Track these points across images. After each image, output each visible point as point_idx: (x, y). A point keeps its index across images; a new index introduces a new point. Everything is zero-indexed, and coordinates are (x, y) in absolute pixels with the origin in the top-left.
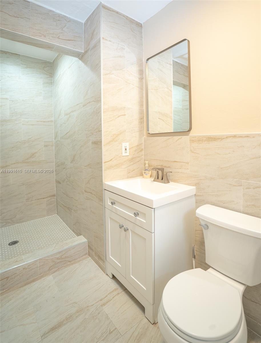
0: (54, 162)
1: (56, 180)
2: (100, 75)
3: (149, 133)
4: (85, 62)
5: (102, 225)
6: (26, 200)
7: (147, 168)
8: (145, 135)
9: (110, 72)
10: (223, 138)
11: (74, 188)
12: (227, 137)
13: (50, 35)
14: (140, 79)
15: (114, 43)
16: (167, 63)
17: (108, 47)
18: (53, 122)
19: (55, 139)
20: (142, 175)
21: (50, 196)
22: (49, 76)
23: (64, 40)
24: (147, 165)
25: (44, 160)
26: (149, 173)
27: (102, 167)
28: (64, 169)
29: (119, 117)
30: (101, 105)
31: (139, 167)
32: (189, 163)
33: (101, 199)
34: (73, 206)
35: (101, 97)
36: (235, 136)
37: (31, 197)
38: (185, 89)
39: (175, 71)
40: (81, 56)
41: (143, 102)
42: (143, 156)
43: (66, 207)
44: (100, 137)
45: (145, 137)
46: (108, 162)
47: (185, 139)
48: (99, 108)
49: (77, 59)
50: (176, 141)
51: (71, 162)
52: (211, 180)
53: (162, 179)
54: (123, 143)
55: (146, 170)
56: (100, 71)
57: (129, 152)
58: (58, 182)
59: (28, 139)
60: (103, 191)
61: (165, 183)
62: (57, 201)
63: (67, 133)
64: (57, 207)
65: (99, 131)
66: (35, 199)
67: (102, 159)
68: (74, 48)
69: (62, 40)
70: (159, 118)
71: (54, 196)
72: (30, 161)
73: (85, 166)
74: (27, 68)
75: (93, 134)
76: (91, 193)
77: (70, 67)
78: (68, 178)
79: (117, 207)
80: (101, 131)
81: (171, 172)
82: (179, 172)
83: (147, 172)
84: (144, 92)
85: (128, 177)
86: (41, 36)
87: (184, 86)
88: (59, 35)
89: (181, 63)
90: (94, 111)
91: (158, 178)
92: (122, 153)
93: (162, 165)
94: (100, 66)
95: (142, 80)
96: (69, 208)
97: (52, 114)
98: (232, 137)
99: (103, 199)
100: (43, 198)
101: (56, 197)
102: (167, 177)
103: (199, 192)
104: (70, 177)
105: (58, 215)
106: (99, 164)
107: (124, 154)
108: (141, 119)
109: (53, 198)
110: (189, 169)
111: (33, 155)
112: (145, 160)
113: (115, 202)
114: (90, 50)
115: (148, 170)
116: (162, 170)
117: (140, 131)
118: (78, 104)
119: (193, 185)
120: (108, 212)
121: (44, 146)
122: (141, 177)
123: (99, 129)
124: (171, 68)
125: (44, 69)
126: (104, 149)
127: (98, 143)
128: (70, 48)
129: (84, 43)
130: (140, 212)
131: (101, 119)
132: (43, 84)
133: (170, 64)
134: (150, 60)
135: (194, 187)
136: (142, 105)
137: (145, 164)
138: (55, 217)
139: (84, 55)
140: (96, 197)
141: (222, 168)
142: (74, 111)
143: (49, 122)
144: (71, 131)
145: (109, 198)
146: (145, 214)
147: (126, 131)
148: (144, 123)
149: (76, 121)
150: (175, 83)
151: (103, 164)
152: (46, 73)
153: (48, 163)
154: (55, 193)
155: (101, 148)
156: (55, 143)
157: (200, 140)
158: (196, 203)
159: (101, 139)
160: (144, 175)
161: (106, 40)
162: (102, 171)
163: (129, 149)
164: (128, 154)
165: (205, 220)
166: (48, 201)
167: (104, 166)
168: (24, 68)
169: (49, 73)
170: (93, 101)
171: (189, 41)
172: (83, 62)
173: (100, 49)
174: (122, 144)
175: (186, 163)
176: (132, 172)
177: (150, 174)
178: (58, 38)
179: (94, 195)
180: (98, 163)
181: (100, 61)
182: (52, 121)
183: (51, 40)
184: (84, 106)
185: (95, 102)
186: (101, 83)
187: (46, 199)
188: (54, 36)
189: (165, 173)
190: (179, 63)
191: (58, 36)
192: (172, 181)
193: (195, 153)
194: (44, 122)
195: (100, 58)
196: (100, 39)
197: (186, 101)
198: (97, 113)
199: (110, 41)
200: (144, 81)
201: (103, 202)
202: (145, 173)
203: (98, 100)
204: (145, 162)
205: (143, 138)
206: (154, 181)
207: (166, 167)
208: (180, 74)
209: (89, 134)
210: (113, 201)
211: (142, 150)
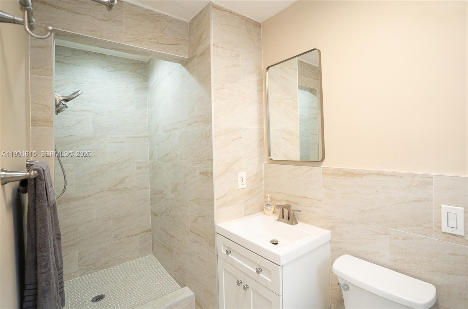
0: (148, 188)
1: (151, 211)
2: (211, 91)
3: (271, 159)
4: (191, 70)
5: (214, 277)
6: (113, 238)
7: (269, 202)
8: (265, 159)
9: (222, 86)
10: (364, 174)
11: (176, 226)
12: (368, 174)
13: (147, 40)
14: (259, 91)
15: (227, 50)
16: (291, 68)
17: (220, 56)
18: (148, 137)
19: (149, 159)
20: (262, 210)
21: (143, 232)
22: (143, 80)
23: (165, 44)
24: (269, 199)
25: (136, 186)
26: (271, 208)
27: (213, 205)
28: (163, 199)
29: (233, 141)
30: (211, 128)
31: (258, 201)
32: (321, 201)
33: (212, 244)
34: (175, 247)
35: (212, 118)
36: (378, 174)
37: (120, 235)
38: (312, 94)
39: (301, 73)
40: (185, 63)
41: (263, 119)
42: (264, 186)
43: (164, 247)
44: (210, 168)
45: (265, 162)
46: (220, 198)
47: (316, 170)
48: (209, 131)
49: (180, 65)
50: (305, 173)
51: (173, 192)
52: (350, 224)
53: (289, 219)
54: (239, 173)
55: (267, 205)
56: (211, 86)
57: (247, 183)
58: (154, 214)
59: (116, 161)
60: (215, 234)
61: (292, 224)
62: (153, 237)
63: (166, 155)
64: (153, 245)
65: (210, 160)
66: (125, 237)
67: (213, 195)
68: (176, 54)
69: (162, 45)
70: (282, 138)
71: (149, 231)
72: (118, 188)
73: (191, 201)
74: (115, 71)
75: (201, 162)
76: (199, 235)
77: (170, 73)
78: (168, 211)
79: (234, 257)
80: (212, 160)
81: (300, 211)
82: (309, 211)
83: (269, 207)
84: (264, 107)
85: (245, 215)
86: (137, 42)
87: (311, 91)
88: (158, 39)
89: (307, 63)
90: (202, 134)
91: (283, 217)
92: (238, 186)
93: (287, 200)
94: (210, 79)
95: (261, 92)
96: (169, 249)
97: (147, 127)
98: (376, 173)
99: (215, 245)
100: (136, 235)
101: (151, 232)
102: (294, 215)
103: (335, 238)
104: (171, 211)
105: (154, 256)
106: (209, 201)
107: (240, 187)
108: (261, 140)
109: (148, 234)
110: (321, 208)
111: (122, 181)
112: (265, 192)
113: (231, 251)
114: (197, 56)
115: (271, 205)
116: (288, 207)
117: (260, 156)
118: (180, 121)
119: (327, 229)
120: (221, 262)
121: (137, 168)
122: (261, 213)
123: (209, 158)
124: (296, 73)
125: (137, 71)
126: (216, 182)
127: (208, 175)
128: (172, 53)
129: (189, 47)
130: (263, 267)
131: (212, 145)
132: (135, 90)
133: (294, 69)
134: (270, 68)
135: (329, 232)
136: (261, 124)
137: (266, 198)
138: (151, 259)
139: (189, 61)
140: (206, 241)
141: (363, 211)
142: (175, 129)
143: (142, 137)
144: (172, 153)
145: (223, 244)
146: (271, 271)
147: (242, 158)
148: (264, 145)
149: (179, 142)
150: (301, 88)
151: (215, 202)
152: (139, 76)
153: (141, 189)
154: (151, 227)
155: (212, 182)
156: (150, 164)
157: (336, 173)
158: (331, 250)
159: (212, 171)
160: (266, 211)
161: (218, 46)
162: (213, 209)
163: (247, 180)
164: (245, 186)
165: (344, 278)
166: (142, 238)
167: (216, 204)
168: (111, 72)
169: (143, 76)
170: (201, 121)
171: (319, 51)
172: (188, 69)
173: (210, 58)
174: (238, 175)
175: (317, 200)
176: (250, 208)
177: (273, 211)
178: (158, 43)
179: (204, 238)
180: (209, 199)
181: (210, 74)
182: (146, 136)
183: (148, 46)
184: (189, 125)
185: (203, 122)
186: (211, 101)
187: (139, 235)
188: (152, 40)
189: (292, 212)
190: (304, 63)
191: (156, 41)
192: (301, 221)
193: (329, 189)
194: (137, 138)
195: (210, 69)
196: (210, 45)
197: (314, 108)
198: (207, 136)
199: (222, 48)
200: (263, 94)
201: (215, 249)
202: (266, 209)
203: (208, 121)
204: (267, 195)
205: (264, 164)
206: (278, 220)
207: (292, 202)
208: (305, 76)
209: (196, 161)
210: (228, 250)
211: (262, 179)
